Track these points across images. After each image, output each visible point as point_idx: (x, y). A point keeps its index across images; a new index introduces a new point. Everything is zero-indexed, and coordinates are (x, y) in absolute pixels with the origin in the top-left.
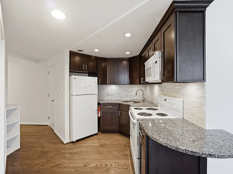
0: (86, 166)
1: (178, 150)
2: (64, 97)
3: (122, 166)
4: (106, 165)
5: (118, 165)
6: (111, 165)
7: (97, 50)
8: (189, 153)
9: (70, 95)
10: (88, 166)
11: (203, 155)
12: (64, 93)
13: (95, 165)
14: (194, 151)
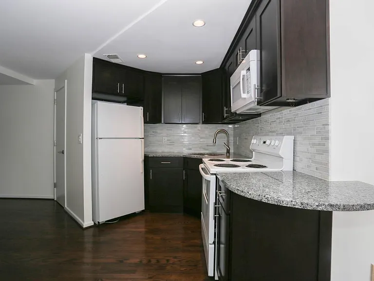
0: (121, 262)
1: (279, 204)
2: (83, 142)
3: (187, 261)
4: (158, 261)
5: (179, 261)
6: (168, 260)
7: (142, 56)
8: (297, 207)
9: (94, 139)
10: (125, 261)
11: (320, 207)
12: (83, 135)
13: (138, 260)
14: (306, 202)
